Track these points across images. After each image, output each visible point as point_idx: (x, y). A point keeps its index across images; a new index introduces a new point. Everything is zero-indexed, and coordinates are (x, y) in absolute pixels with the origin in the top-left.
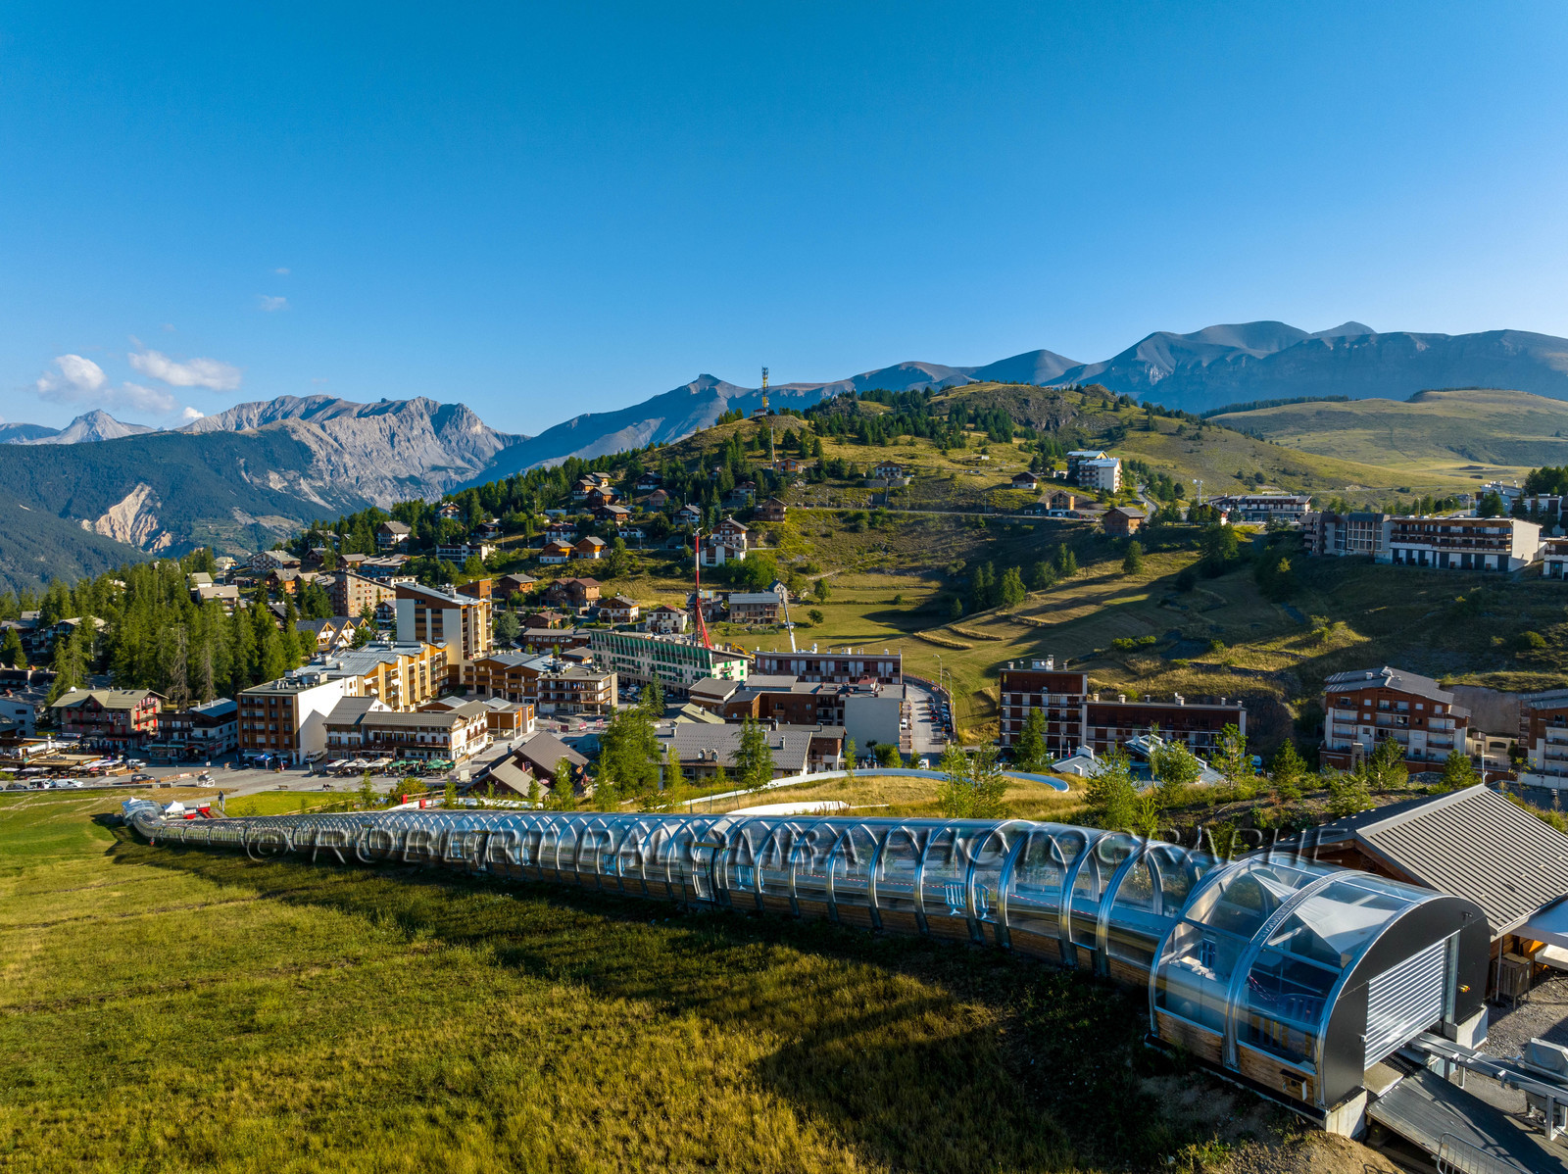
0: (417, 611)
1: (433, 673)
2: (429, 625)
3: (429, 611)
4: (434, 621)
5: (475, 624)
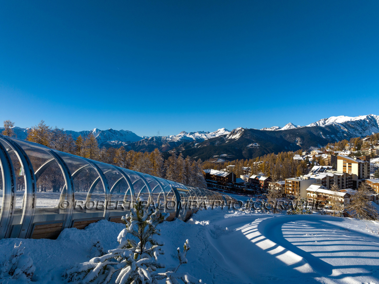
0: (344, 163)
2: (347, 168)
3: (347, 164)
5: (363, 169)
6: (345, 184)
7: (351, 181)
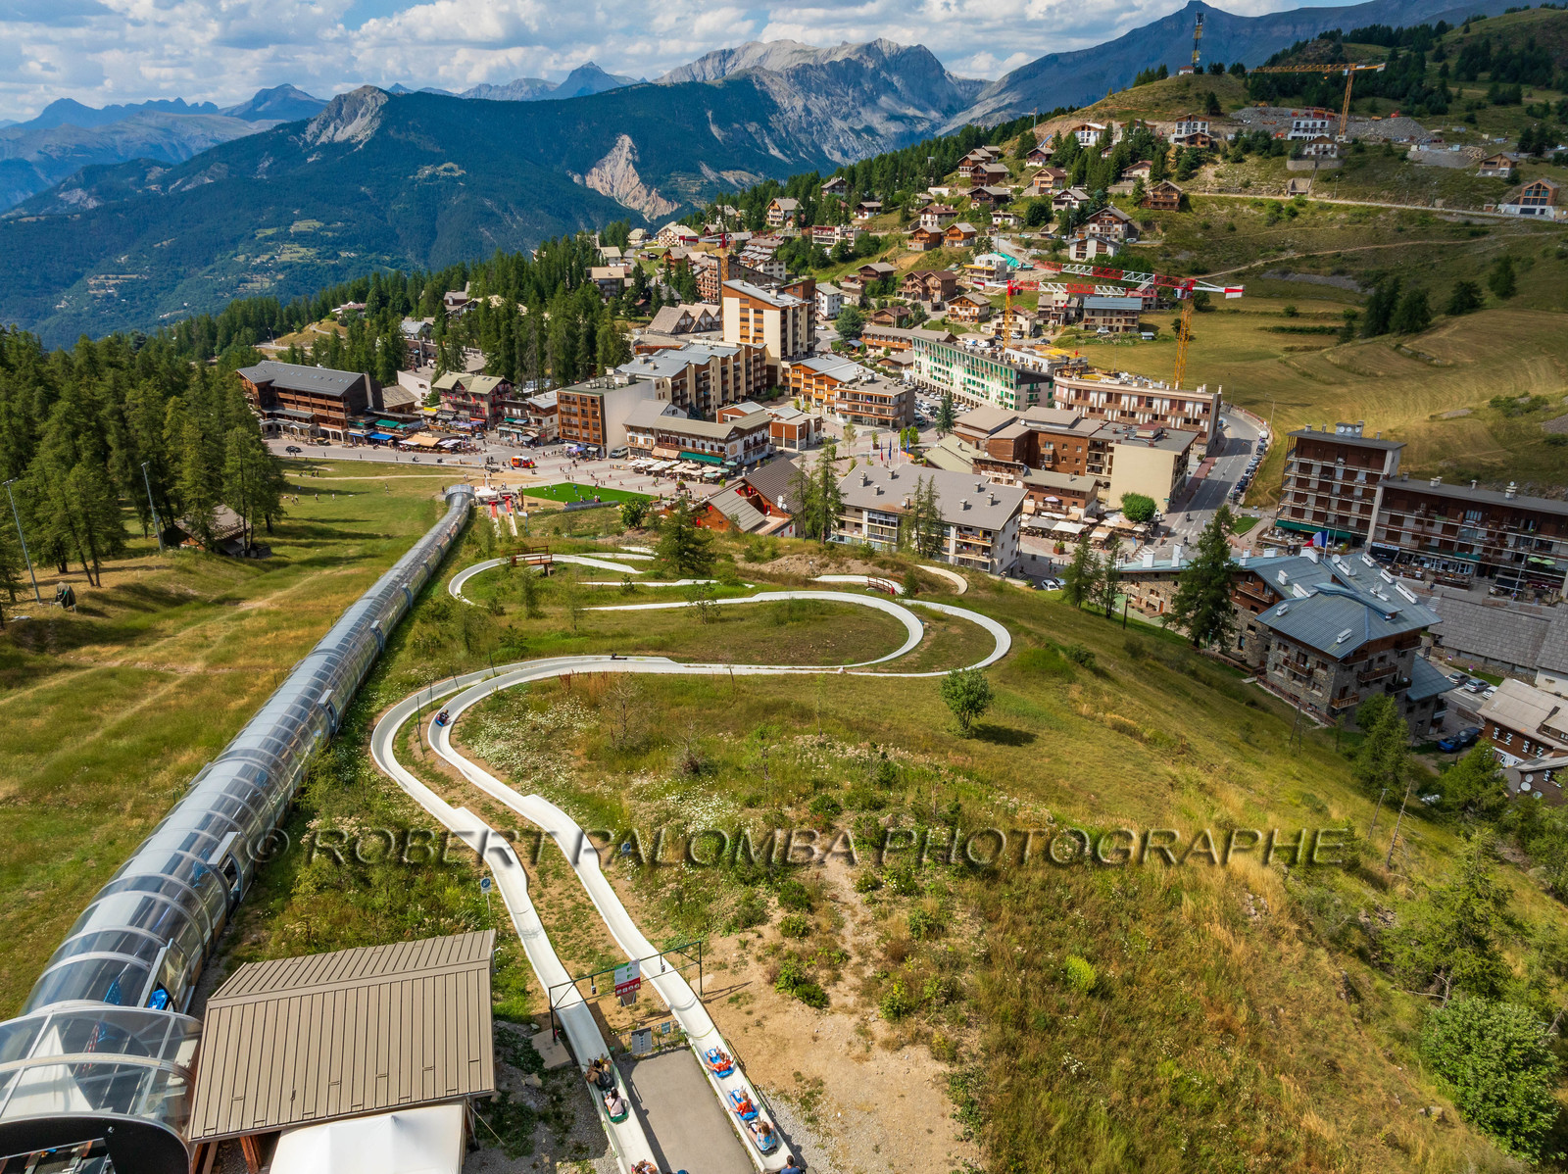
0: (743, 310)
1: (748, 374)
2: (752, 324)
3: (751, 311)
4: (756, 321)
5: (795, 325)
6: (742, 383)
7: (762, 368)
